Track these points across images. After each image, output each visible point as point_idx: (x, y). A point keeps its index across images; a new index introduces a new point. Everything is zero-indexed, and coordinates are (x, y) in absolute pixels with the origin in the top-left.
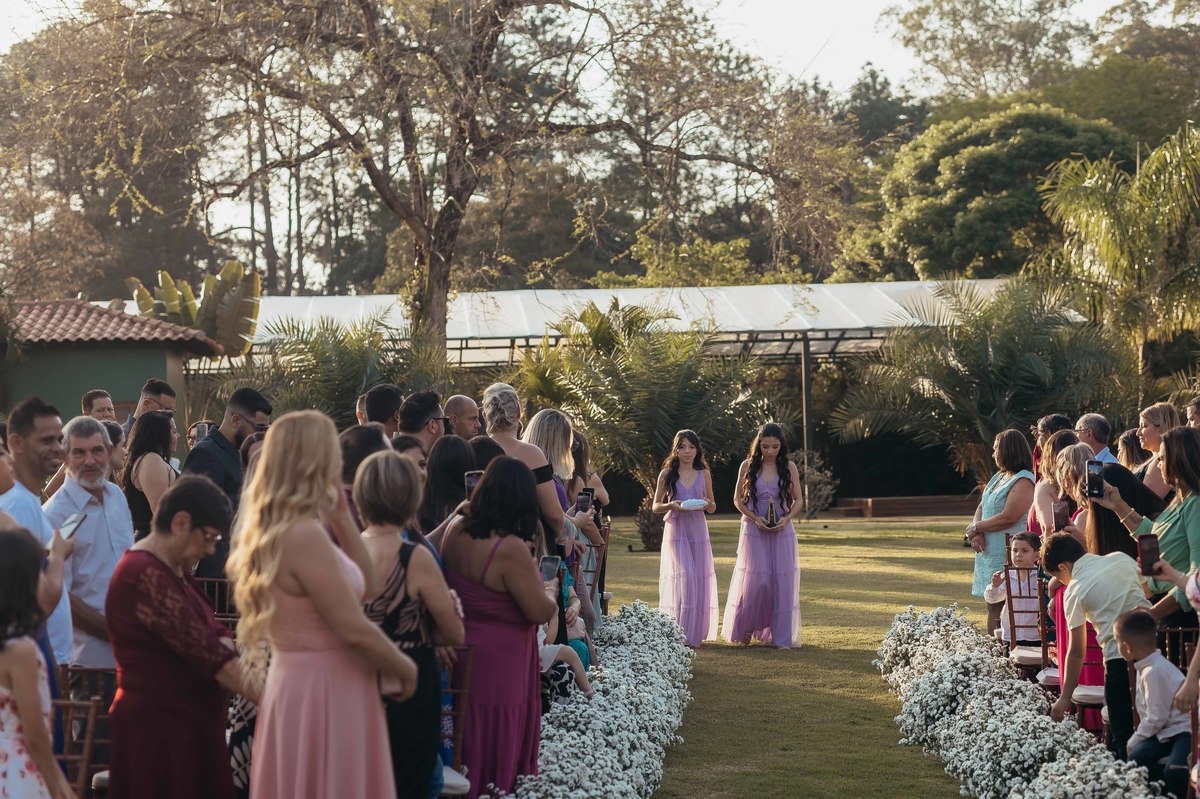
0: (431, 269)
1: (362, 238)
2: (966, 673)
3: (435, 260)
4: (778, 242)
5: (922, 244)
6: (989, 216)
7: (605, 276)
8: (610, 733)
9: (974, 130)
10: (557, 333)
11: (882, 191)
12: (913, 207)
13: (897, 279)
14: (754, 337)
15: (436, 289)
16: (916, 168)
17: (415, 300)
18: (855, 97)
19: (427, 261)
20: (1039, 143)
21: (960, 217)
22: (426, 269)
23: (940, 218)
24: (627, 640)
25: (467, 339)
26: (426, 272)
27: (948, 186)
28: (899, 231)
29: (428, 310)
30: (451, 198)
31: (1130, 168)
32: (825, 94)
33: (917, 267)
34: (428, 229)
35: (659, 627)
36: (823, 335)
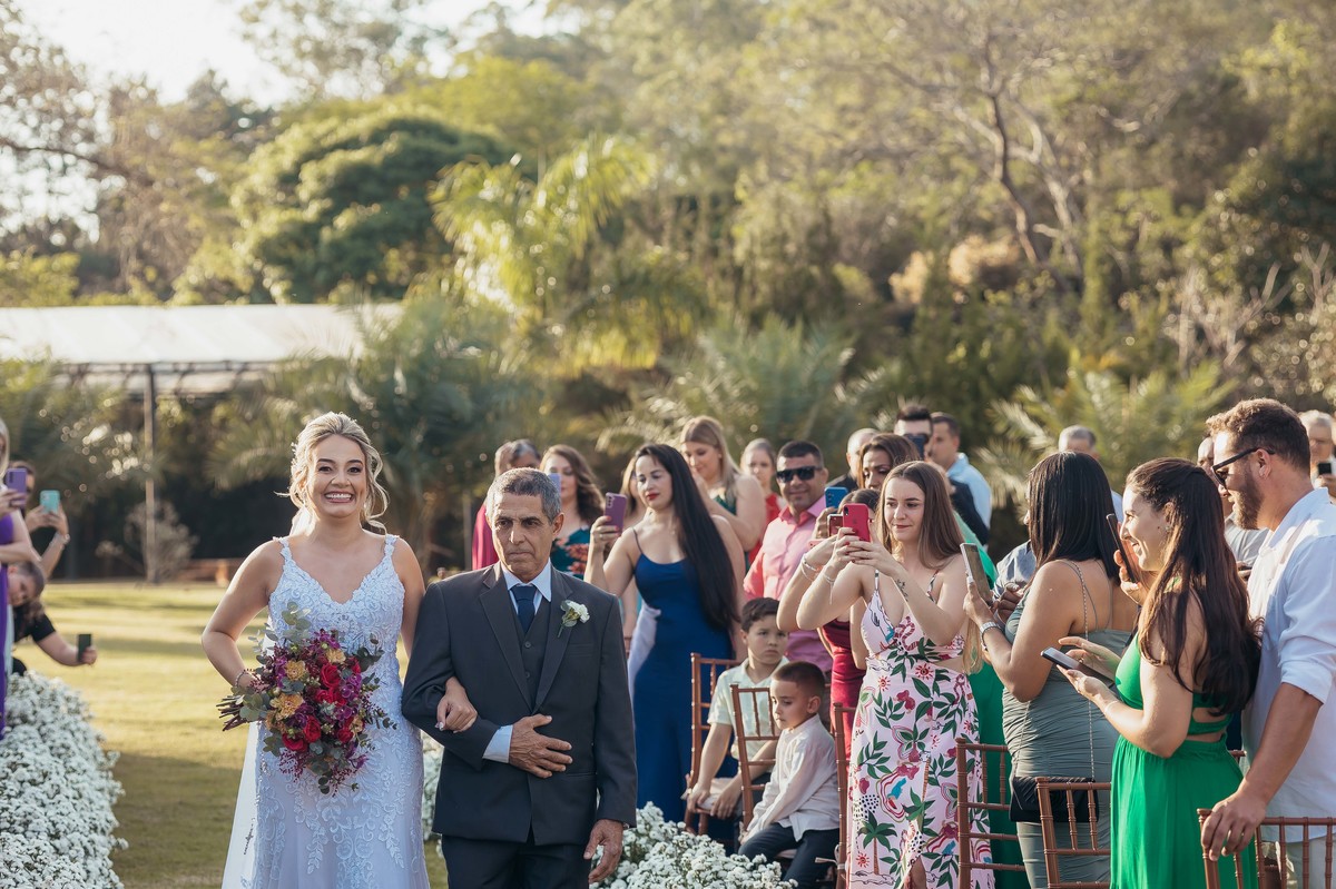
5: (283, 264)
6: (362, 233)
9: (343, 133)
11: (234, 198)
12: (272, 222)
14: (83, 371)
16: (275, 175)
18: (191, 97)
20: (416, 151)
21: (326, 234)
23: (305, 235)
27: (313, 197)
28: (256, 248)
31: (532, 177)
32: (154, 93)
33: (275, 289)
36: (170, 367)
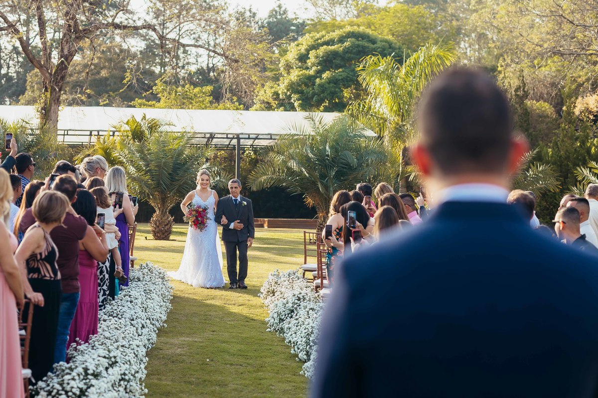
0: (51, 95)
1: (13, 75)
2: (299, 299)
3: (53, 90)
4: (226, 90)
5: (299, 93)
6: (333, 81)
7: (140, 101)
8: (133, 320)
9: (327, 38)
10: (114, 129)
11: (280, 65)
12: (295, 75)
13: (286, 110)
14: (212, 136)
15: (53, 105)
16: (297, 55)
17: (42, 109)
18: (270, 17)
19: (49, 90)
20: (358, 46)
21: (318, 81)
22: (48, 94)
23: (309, 81)
24: (141, 279)
25: (67, 130)
26: (49, 96)
27: (313, 65)
28: (288, 86)
29: (48, 114)
30: (62, 59)
31: (401, 62)
32: (254, 14)
33: (296, 104)
34: (50, 74)
35: (158, 274)
36: (247, 136)
